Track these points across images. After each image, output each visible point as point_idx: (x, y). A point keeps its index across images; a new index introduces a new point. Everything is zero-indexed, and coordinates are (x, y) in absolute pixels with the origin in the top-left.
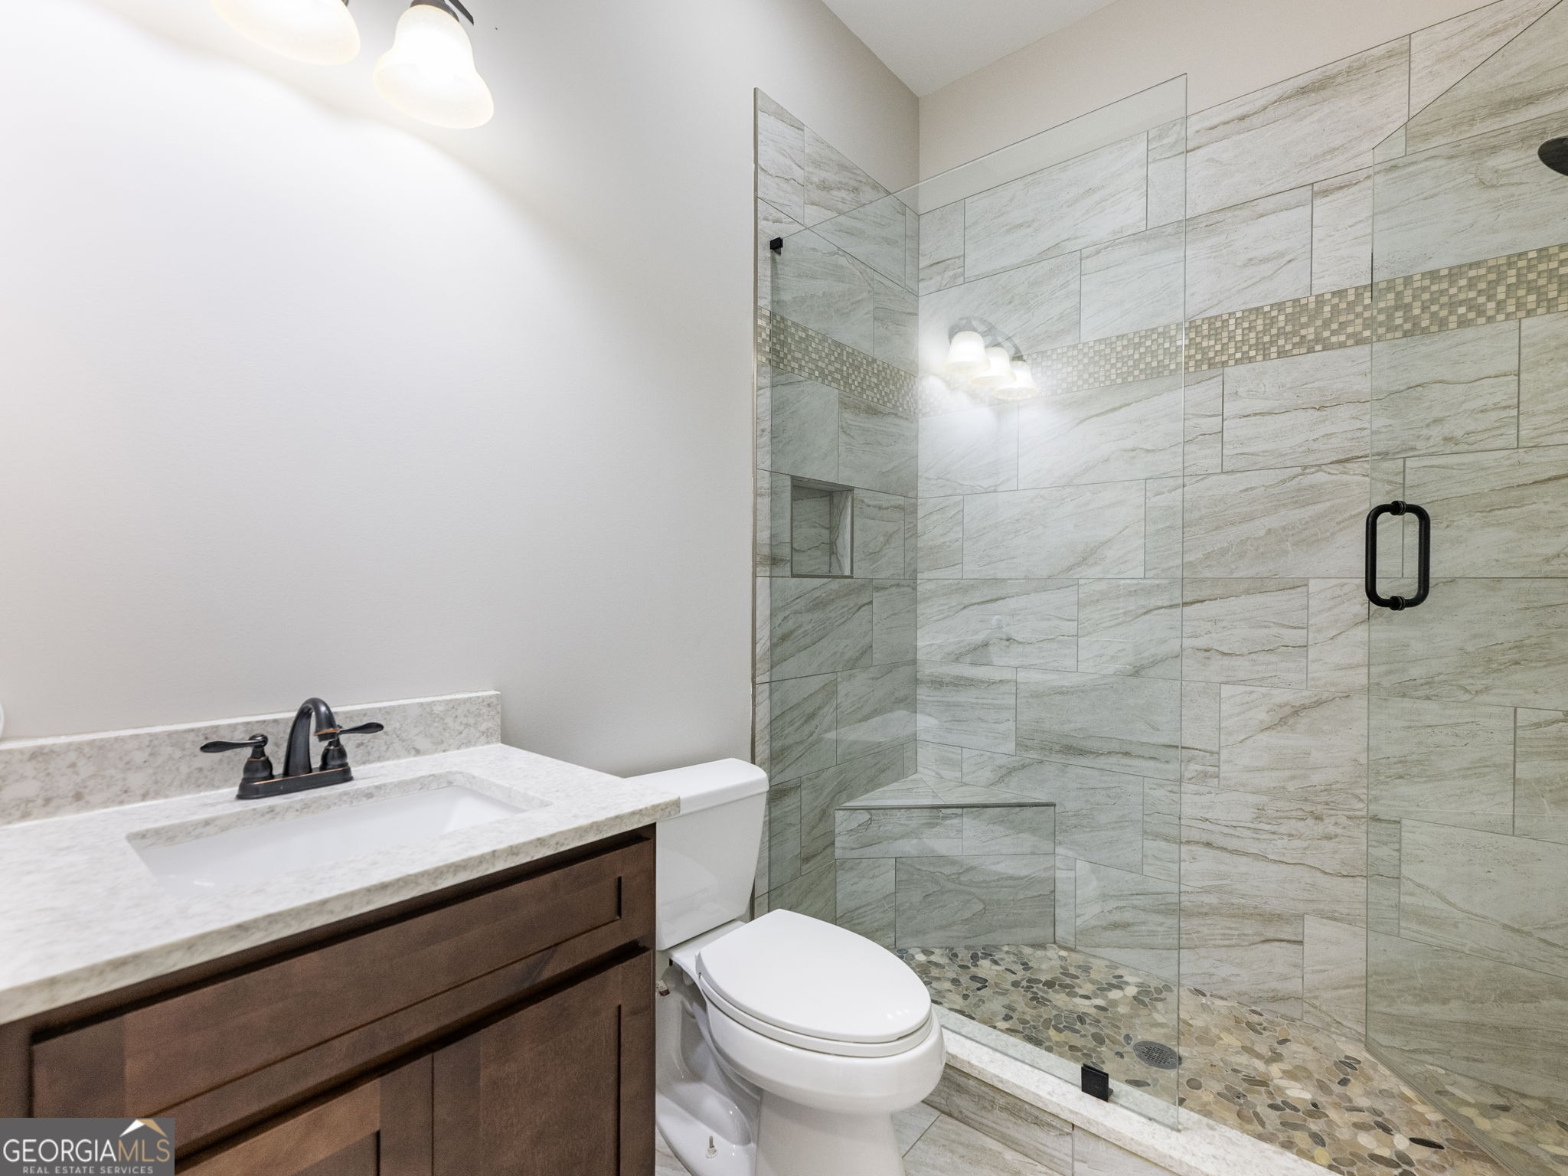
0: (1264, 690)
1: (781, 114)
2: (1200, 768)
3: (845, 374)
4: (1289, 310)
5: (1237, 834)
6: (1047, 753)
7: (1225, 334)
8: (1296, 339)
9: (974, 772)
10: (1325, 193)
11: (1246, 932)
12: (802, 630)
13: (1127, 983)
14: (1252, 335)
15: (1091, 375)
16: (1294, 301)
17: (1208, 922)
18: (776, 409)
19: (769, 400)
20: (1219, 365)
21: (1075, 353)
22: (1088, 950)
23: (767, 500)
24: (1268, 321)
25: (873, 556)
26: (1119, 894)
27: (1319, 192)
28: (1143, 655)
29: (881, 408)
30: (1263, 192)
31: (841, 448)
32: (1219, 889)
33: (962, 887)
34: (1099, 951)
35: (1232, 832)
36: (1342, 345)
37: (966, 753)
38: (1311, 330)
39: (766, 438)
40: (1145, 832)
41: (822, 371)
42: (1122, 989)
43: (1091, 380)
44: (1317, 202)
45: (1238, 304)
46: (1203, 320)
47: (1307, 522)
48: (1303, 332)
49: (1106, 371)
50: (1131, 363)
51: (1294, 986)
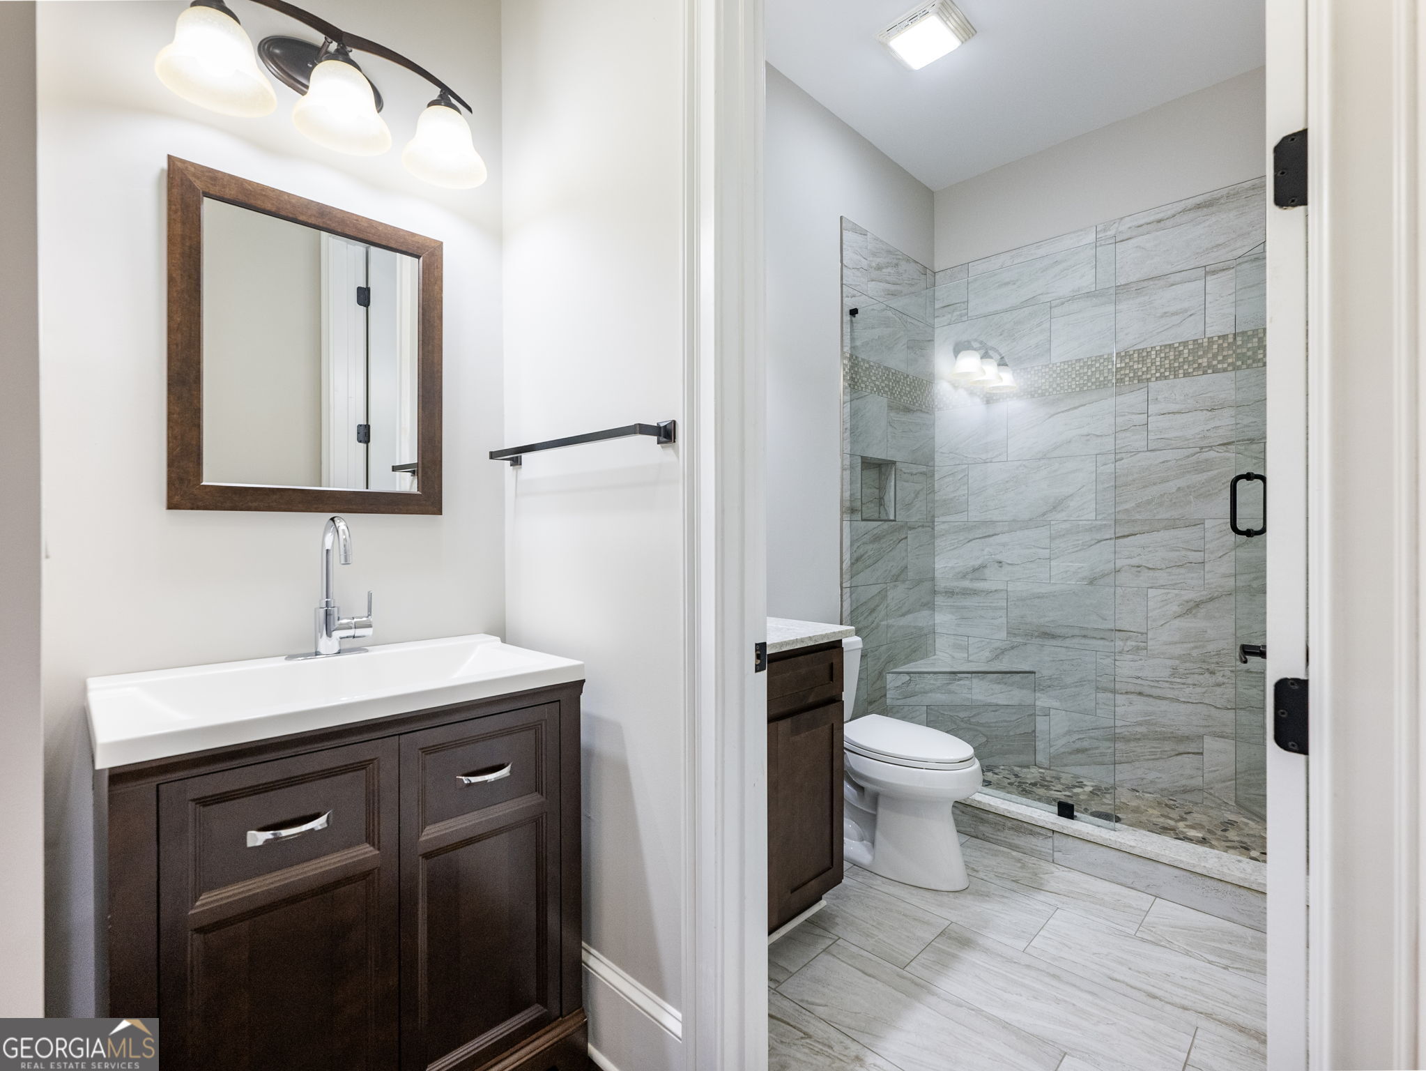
0: (1176, 592)
1: (857, 229)
2: (1134, 644)
3: (891, 387)
4: (1191, 347)
5: (1159, 686)
6: (1029, 638)
7: (1149, 361)
8: (1196, 366)
9: (976, 653)
10: (1214, 272)
11: (1166, 749)
12: (867, 555)
13: (1085, 785)
14: (1167, 362)
15: (1058, 385)
16: (1194, 341)
17: (1141, 744)
18: (854, 414)
19: (849, 410)
20: (1145, 381)
21: (1047, 370)
22: (1058, 769)
23: (848, 472)
24: (1177, 353)
25: (908, 506)
26: (1080, 730)
27: (1209, 272)
28: (1095, 571)
29: (912, 407)
30: (1174, 270)
31: (889, 436)
32: (1147, 723)
33: (972, 726)
34: (1067, 769)
35: (1156, 684)
36: (1225, 370)
37: (971, 640)
38: (1205, 360)
39: (848, 433)
40: (1097, 688)
41: (878, 388)
42: (1082, 788)
43: (1059, 389)
44: (1208, 278)
45: (1157, 342)
46: (1134, 351)
47: (1203, 483)
48: (1200, 361)
49: (1069, 383)
50: (1086, 378)
51: (1197, 782)
